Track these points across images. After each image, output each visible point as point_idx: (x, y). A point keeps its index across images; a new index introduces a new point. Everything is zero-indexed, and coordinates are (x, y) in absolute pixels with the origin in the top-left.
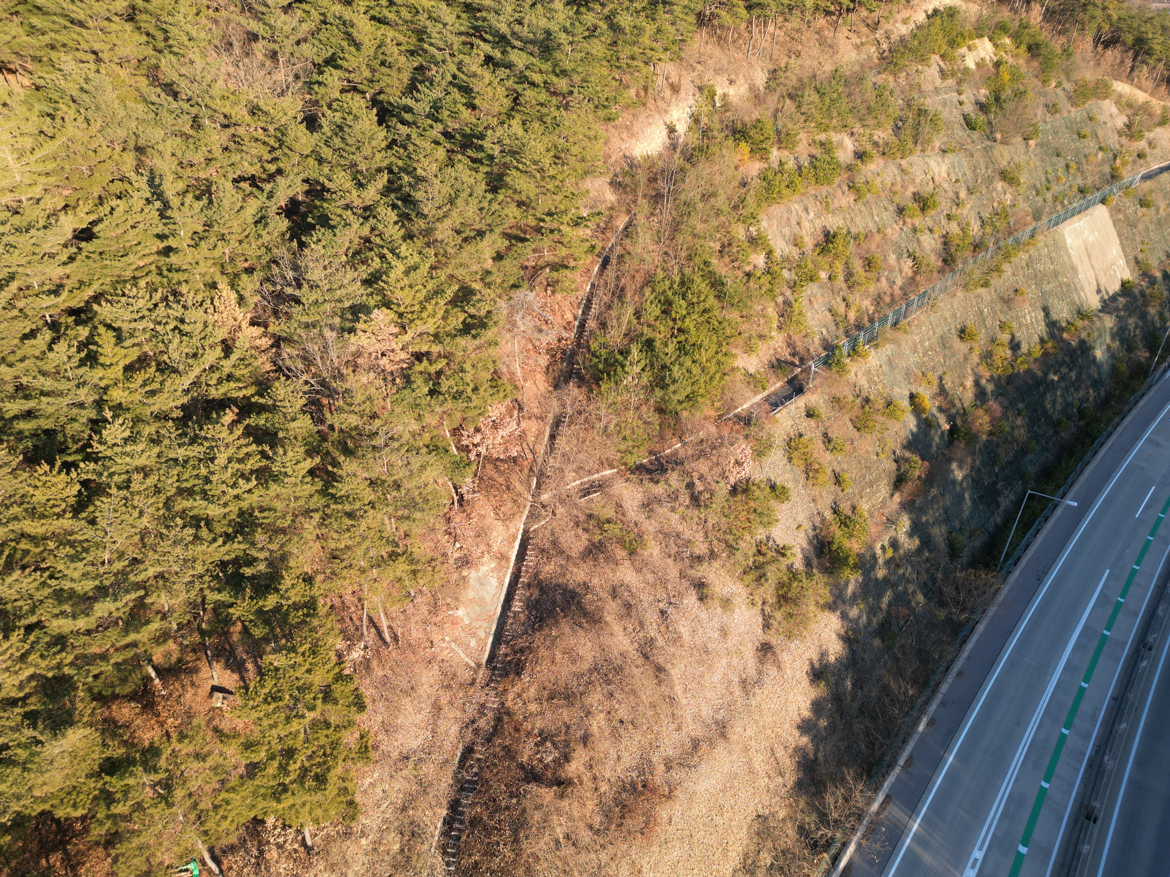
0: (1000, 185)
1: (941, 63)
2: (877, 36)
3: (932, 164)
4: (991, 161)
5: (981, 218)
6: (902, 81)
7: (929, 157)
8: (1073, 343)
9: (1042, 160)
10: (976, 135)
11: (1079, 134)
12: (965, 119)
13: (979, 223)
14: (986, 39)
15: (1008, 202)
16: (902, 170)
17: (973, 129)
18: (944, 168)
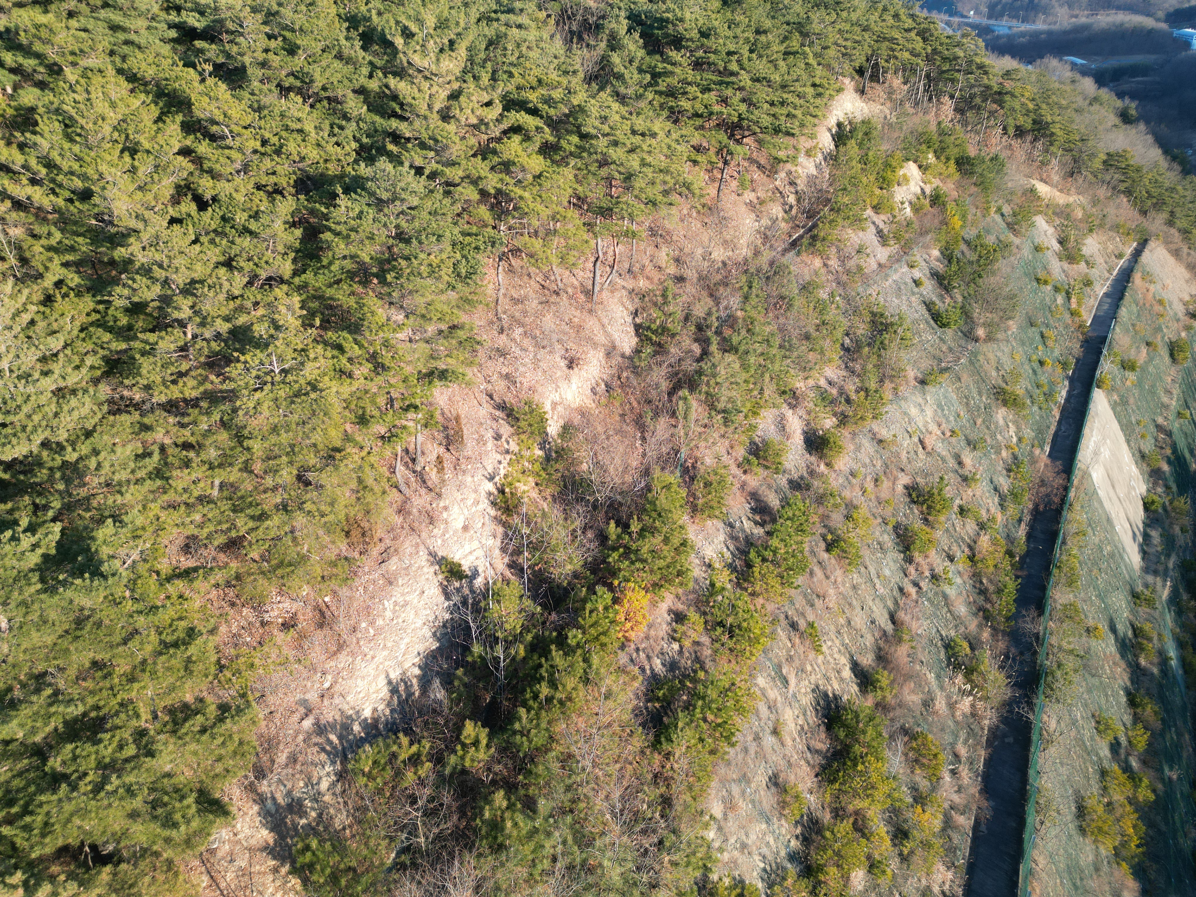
0: (1001, 414)
1: (875, 218)
2: (777, 183)
3: (914, 411)
4: (981, 378)
5: (996, 489)
6: (834, 263)
7: (905, 399)
8: (1155, 671)
9: (1023, 344)
10: (949, 333)
11: (1038, 280)
12: (929, 310)
13: (996, 500)
14: (911, 163)
15: (1015, 440)
16: (880, 441)
17: (943, 326)
18: (929, 412)
